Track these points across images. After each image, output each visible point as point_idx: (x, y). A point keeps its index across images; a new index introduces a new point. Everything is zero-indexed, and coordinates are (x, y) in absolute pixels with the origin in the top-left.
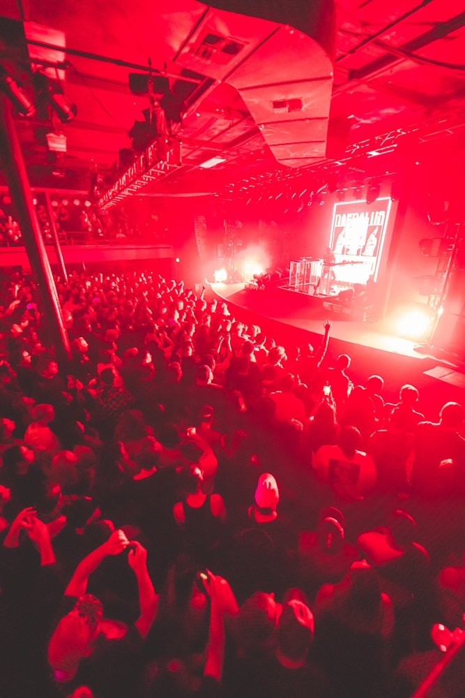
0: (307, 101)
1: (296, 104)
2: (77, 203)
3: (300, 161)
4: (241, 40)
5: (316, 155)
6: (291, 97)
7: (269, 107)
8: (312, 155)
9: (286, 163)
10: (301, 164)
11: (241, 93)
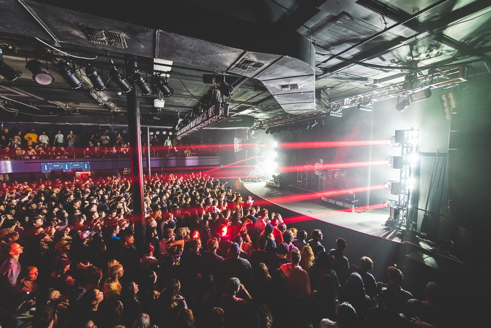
0: (300, 84)
1: (295, 86)
2: (164, 133)
3: (299, 111)
4: (263, 62)
5: (309, 109)
6: (291, 83)
7: (279, 88)
8: (307, 109)
9: (290, 112)
10: (301, 113)
11: (263, 82)
